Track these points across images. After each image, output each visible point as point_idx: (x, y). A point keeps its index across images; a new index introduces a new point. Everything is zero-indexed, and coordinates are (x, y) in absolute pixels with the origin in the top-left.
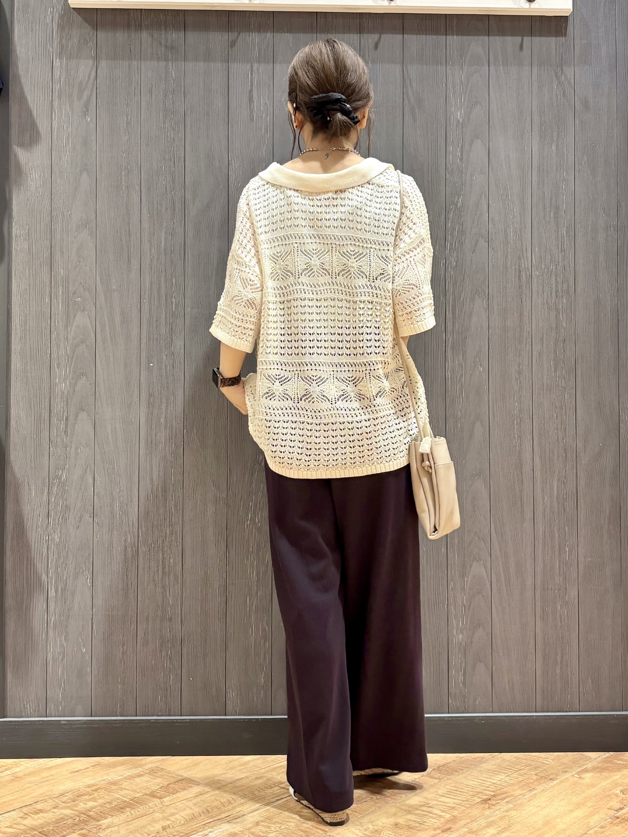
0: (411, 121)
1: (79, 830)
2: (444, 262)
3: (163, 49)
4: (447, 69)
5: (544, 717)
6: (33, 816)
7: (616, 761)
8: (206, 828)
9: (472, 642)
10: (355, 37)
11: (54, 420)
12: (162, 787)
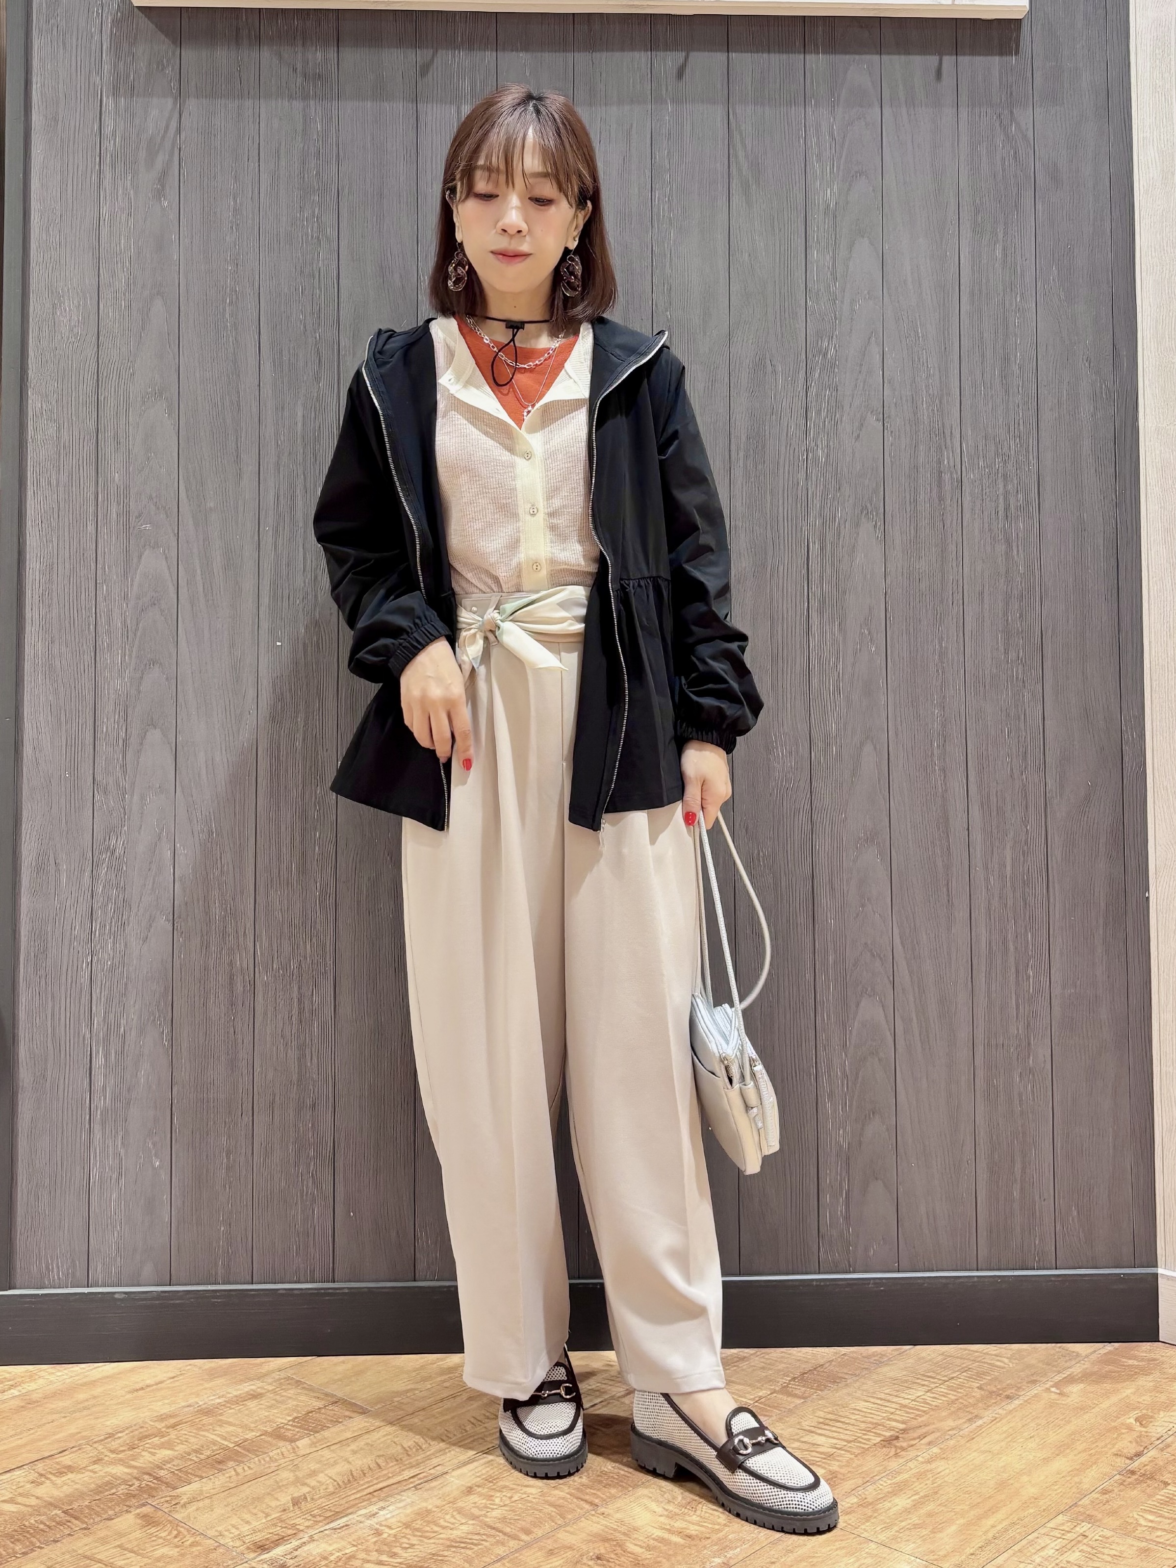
0: (744, 205)
1: (138, 1507)
2: (805, 457)
3: (299, 80)
4: (807, 113)
5: (991, 1279)
6: (53, 1478)
7: (1124, 1360)
8: (373, 1500)
9: (860, 1143)
10: (641, 58)
11: (102, 747)
12: (296, 1418)
